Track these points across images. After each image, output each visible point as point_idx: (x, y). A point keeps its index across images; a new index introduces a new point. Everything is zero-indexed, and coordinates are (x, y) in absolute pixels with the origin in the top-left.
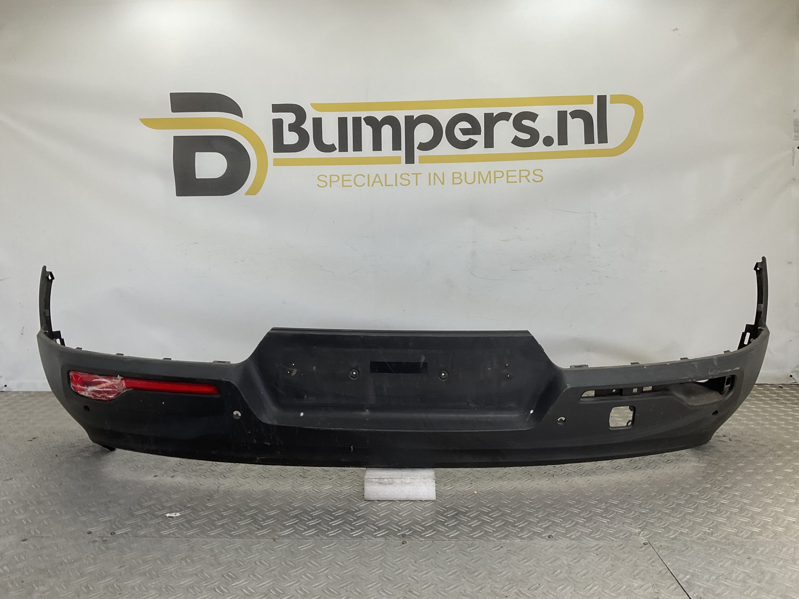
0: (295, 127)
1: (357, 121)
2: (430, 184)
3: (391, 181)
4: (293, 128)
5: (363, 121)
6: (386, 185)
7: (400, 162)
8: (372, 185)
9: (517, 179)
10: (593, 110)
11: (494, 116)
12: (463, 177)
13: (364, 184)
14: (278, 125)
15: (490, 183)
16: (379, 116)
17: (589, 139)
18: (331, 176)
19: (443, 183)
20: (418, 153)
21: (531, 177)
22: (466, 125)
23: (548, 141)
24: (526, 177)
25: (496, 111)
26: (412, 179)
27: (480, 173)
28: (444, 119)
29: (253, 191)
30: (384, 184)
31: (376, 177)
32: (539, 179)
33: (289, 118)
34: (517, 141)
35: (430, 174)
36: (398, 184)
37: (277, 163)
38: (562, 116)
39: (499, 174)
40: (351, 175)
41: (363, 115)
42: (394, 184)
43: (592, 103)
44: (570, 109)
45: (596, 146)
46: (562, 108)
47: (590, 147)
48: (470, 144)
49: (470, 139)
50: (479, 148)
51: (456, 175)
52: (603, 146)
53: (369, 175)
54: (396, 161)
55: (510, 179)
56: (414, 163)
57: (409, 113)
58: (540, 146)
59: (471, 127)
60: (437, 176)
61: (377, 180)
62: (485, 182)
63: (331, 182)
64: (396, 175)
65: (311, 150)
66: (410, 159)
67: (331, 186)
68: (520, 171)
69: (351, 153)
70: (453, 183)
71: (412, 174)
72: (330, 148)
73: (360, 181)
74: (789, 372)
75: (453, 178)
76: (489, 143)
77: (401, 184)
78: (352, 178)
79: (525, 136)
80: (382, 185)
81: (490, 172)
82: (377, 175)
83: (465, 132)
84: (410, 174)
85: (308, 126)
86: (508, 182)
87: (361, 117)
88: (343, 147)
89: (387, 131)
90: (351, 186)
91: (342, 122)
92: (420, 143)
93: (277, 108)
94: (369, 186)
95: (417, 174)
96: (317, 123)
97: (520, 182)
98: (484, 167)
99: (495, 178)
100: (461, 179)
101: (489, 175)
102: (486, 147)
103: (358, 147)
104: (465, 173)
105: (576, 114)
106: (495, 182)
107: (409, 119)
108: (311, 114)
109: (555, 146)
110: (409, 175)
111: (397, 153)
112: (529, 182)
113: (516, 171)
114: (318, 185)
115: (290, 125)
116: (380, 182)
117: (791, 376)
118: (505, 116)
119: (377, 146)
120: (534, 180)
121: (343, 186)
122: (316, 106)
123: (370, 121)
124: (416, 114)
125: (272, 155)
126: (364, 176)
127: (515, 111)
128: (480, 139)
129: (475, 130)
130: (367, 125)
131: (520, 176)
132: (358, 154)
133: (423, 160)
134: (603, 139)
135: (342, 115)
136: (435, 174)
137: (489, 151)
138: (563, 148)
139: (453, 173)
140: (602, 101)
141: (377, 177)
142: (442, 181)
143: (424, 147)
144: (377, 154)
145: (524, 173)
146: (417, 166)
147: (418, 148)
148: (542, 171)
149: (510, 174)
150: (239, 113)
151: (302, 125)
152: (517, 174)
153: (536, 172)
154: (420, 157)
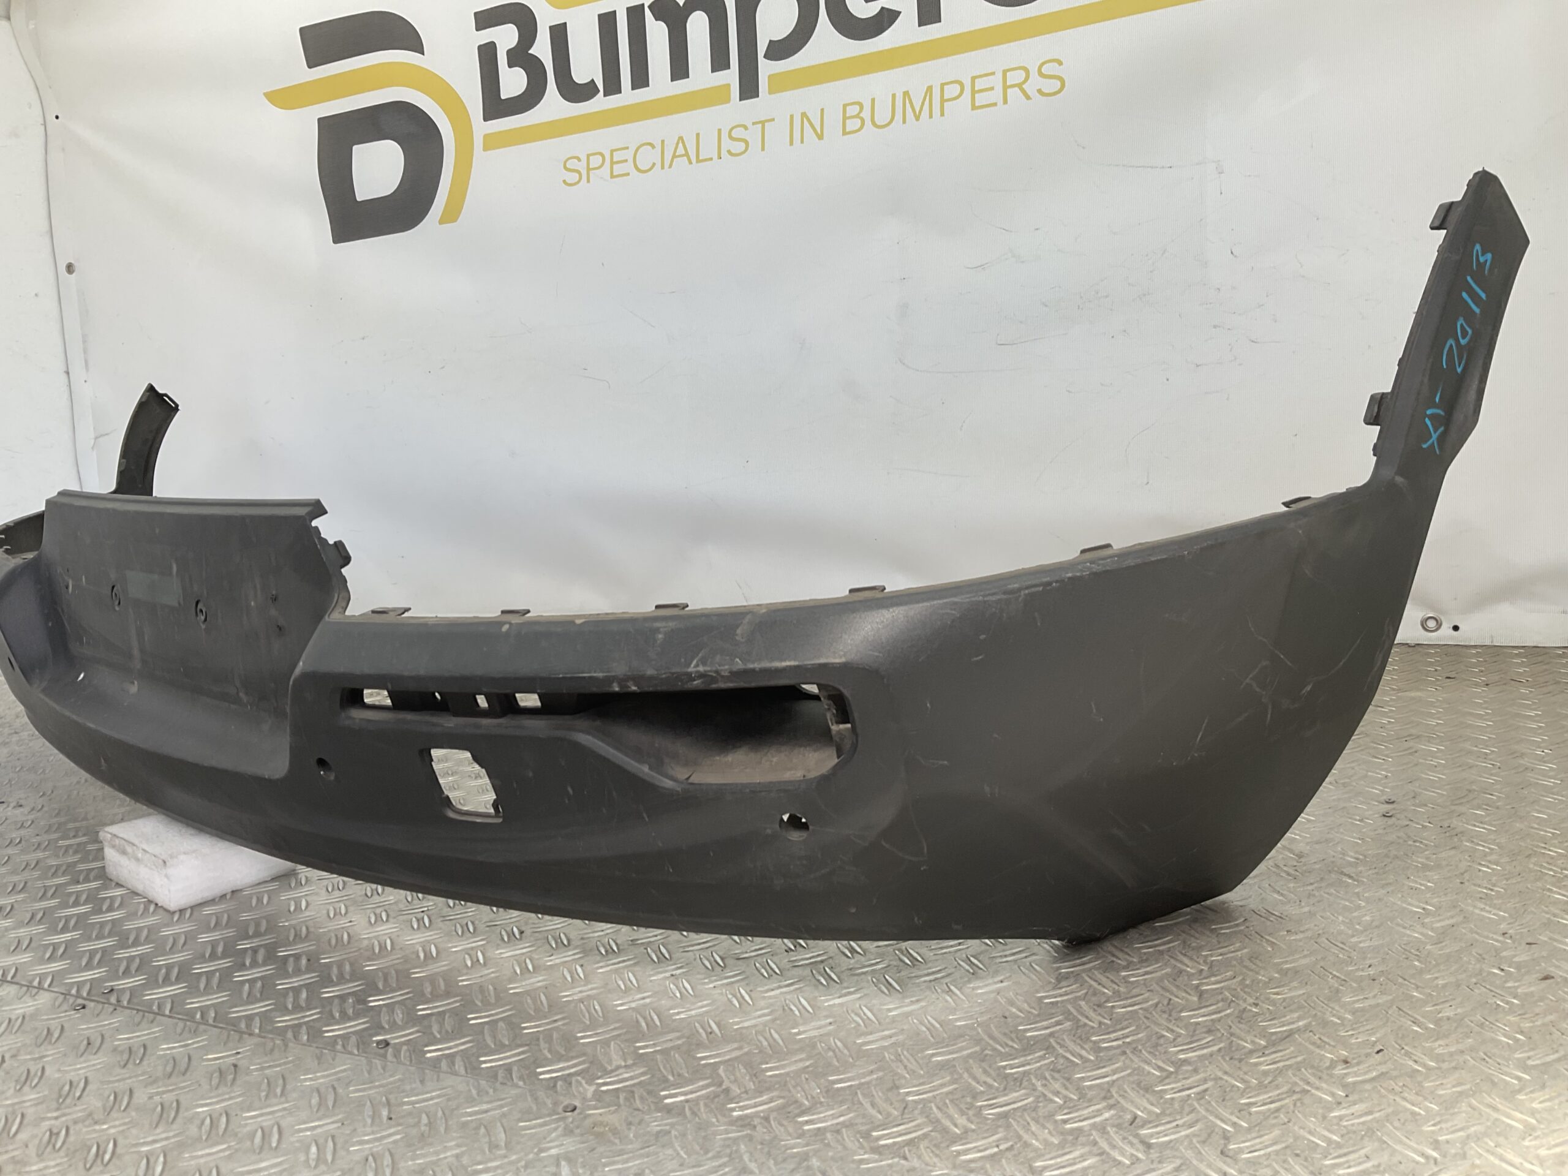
0: (520, 56)
1: (636, 16)
2: (791, 143)
3: (708, 149)
4: (515, 57)
5: (648, 14)
6: (698, 161)
7: (727, 100)
8: (670, 166)
9: (996, 95)
12: (866, 114)
13: (654, 164)
14: (487, 57)
15: (931, 117)
18: (589, 156)
19: (820, 137)
20: (766, 68)
24: (1020, 86)
26: (753, 135)
27: (906, 94)
29: (451, 215)
30: (694, 160)
31: (677, 144)
32: (1054, 85)
33: (506, 36)
35: (792, 117)
36: (724, 153)
37: (492, 142)
40: (627, 148)
42: (715, 157)
48: (883, 22)
49: (883, 8)
50: (904, 29)
51: (852, 111)
53: (663, 142)
54: (718, 97)
55: (981, 99)
56: (758, 96)
60: (808, 118)
61: (680, 150)
62: (917, 118)
63: (589, 169)
64: (720, 131)
65: (552, 100)
66: (749, 88)
68: (1005, 72)
69: (628, 95)
70: (845, 133)
71: (754, 124)
72: (587, 92)
73: (647, 157)
75: (845, 118)
76: (929, 11)
77: (729, 152)
78: (628, 155)
80: (690, 163)
81: (930, 89)
82: (681, 138)
84: (749, 125)
85: (542, 49)
86: (974, 107)
87: (643, 5)
88: (612, 85)
89: (698, 27)
90: (628, 174)
91: (607, 24)
92: (770, 41)
93: (483, 19)
94: (663, 168)
95: (763, 123)
96: (559, 34)
97: (1005, 102)
98: (917, 78)
99: (943, 101)
100: (861, 118)
101: (928, 97)
102: (922, 22)
103: (641, 79)
104: (873, 100)
106: (942, 114)
108: (546, 18)
110: (746, 128)
111: (721, 78)
112: (1028, 98)
113: (993, 74)
115: (509, 53)
116: (687, 154)
119: (680, 68)
120: (1039, 91)
121: (612, 176)
123: (664, 8)
125: (481, 128)
126: (653, 147)
128: (907, 4)
130: (656, 20)
131: (1005, 88)
132: (640, 95)
133: (780, 84)
135: (606, 6)
136: (804, 115)
137: (932, 31)
139: (845, 106)
141: (681, 145)
142: (819, 131)
143: (780, 50)
144: (680, 86)
145: (1015, 77)
146: (765, 102)
147: (765, 57)
148: (1060, 63)
149: (980, 84)
150: (419, 48)
151: (530, 49)
152: (996, 81)
153: (1047, 69)
154: (771, 77)
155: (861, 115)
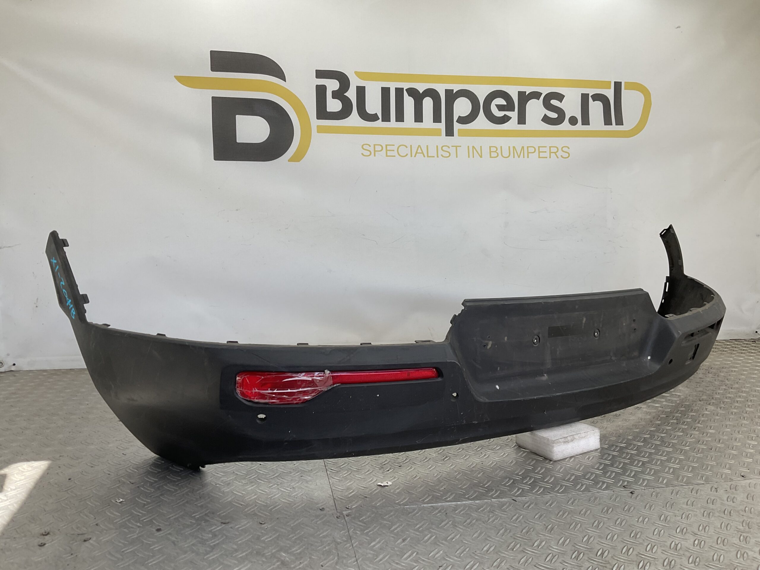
0: (338, 95)
1: (399, 92)
2: (469, 157)
3: (432, 152)
4: (336, 95)
5: (405, 92)
6: (428, 156)
7: (440, 135)
8: (415, 156)
9: (547, 154)
10: (610, 94)
11: (527, 94)
12: (499, 151)
13: (407, 154)
14: (321, 91)
15: (524, 157)
16: (421, 88)
17: (608, 121)
18: (374, 145)
19: (481, 157)
20: (457, 126)
21: (560, 153)
22: (501, 101)
23: (573, 121)
24: (555, 153)
25: (528, 90)
26: (452, 150)
27: (514, 147)
28: (481, 95)
29: (297, 158)
30: (426, 155)
31: (418, 148)
32: (567, 155)
33: (333, 85)
34: (546, 119)
35: (468, 147)
36: (439, 155)
37: (320, 129)
38: (585, 98)
39: (531, 150)
40: (394, 145)
41: (405, 86)
42: (436, 156)
43: (610, 88)
44: (591, 92)
45: (614, 127)
46: (585, 91)
47: (608, 128)
48: (505, 119)
49: (505, 115)
50: (513, 124)
51: (493, 149)
52: (619, 128)
53: (411, 146)
54: (436, 133)
55: (542, 155)
56: (453, 136)
57: (450, 87)
58: (566, 125)
59: (506, 104)
60: (475, 149)
61: (419, 151)
62: (519, 157)
63: (375, 151)
64: (437, 146)
66: (450, 132)
67: (375, 156)
68: (550, 147)
69: (393, 123)
70: (491, 157)
71: (452, 146)
72: (373, 118)
73: (403, 151)
74: (754, 328)
75: (490, 152)
76: (522, 120)
77: (442, 155)
78: (395, 149)
79: (554, 115)
80: (424, 156)
81: (523, 147)
82: (419, 146)
83: (500, 108)
84: (450, 147)
85: (351, 94)
86: (539, 157)
87: (403, 88)
88: (386, 118)
89: (428, 103)
90: (395, 156)
91: (385, 92)
92: (459, 116)
93: (320, 74)
94: (411, 156)
95: (456, 147)
96: (361, 91)
97: (550, 157)
98: (518, 142)
99: (528, 153)
100: (497, 153)
101: (522, 151)
102: (519, 123)
103: (400, 117)
104: (501, 147)
105: (597, 97)
106: (528, 157)
107: (448, 92)
108: (355, 83)
109: (579, 126)
110: (449, 148)
111: (437, 125)
112: (558, 158)
113: (546, 147)
114: (362, 154)
115: (333, 92)
116: (422, 153)
117: (757, 332)
118: (536, 95)
119: (419, 117)
120: (561, 156)
121: (387, 156)
122: (360, 75)
123: (412, 92)
124: (456, 88)
125: (315, 122)
126: (407, 147)
127: (545, 91)
128: (514, 115)
129: (510, 107)
130: (409, 96)
131: (550, 153)
132: (400, 125)
133: (462, 133)
134: (619, 122)
135: (386, 85)
136: (473, 147)
137: (522, 127)
138: (586, 128)
139: (490, 147)
140: (618, 86)
141: (419, 148)
142: (480, 154)
143: (463, 120)
144: (418, 125)
145: (554, 150)
146: (456, 139)
147: (457, 121)
148: (569, 148)
149: (541, 149)
150: (282, 77)
151: (345, 93)
152: (547, 150)
153: (564, 149)
154: (459, 130)
155: (497, 151)
